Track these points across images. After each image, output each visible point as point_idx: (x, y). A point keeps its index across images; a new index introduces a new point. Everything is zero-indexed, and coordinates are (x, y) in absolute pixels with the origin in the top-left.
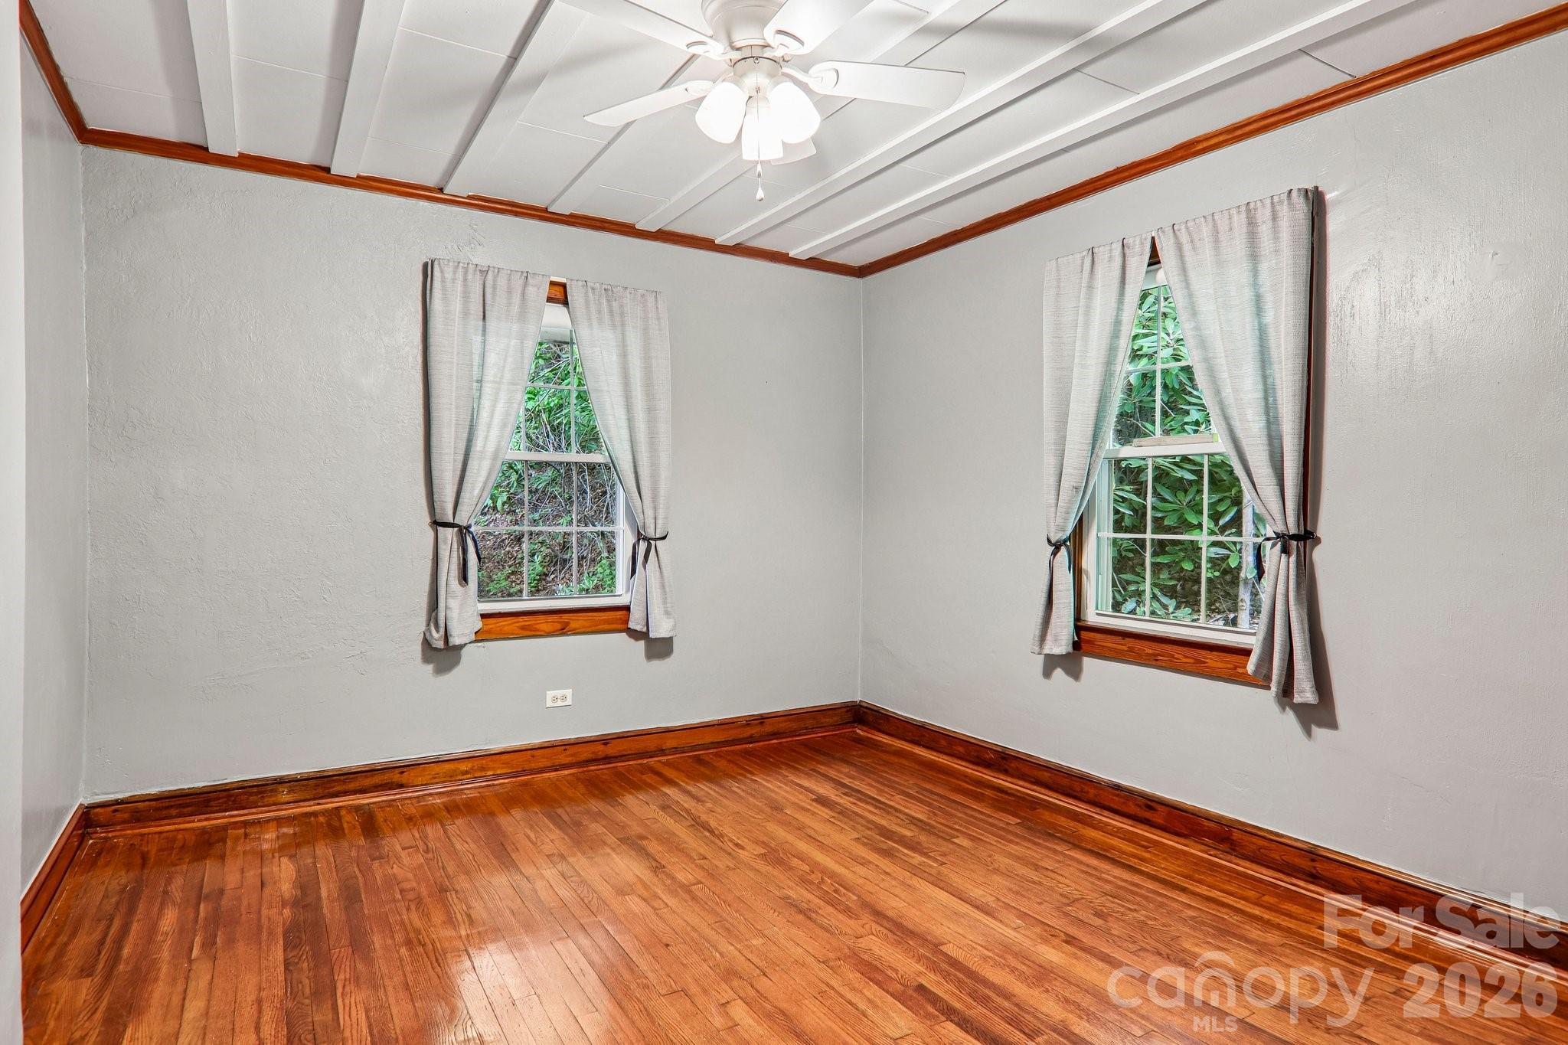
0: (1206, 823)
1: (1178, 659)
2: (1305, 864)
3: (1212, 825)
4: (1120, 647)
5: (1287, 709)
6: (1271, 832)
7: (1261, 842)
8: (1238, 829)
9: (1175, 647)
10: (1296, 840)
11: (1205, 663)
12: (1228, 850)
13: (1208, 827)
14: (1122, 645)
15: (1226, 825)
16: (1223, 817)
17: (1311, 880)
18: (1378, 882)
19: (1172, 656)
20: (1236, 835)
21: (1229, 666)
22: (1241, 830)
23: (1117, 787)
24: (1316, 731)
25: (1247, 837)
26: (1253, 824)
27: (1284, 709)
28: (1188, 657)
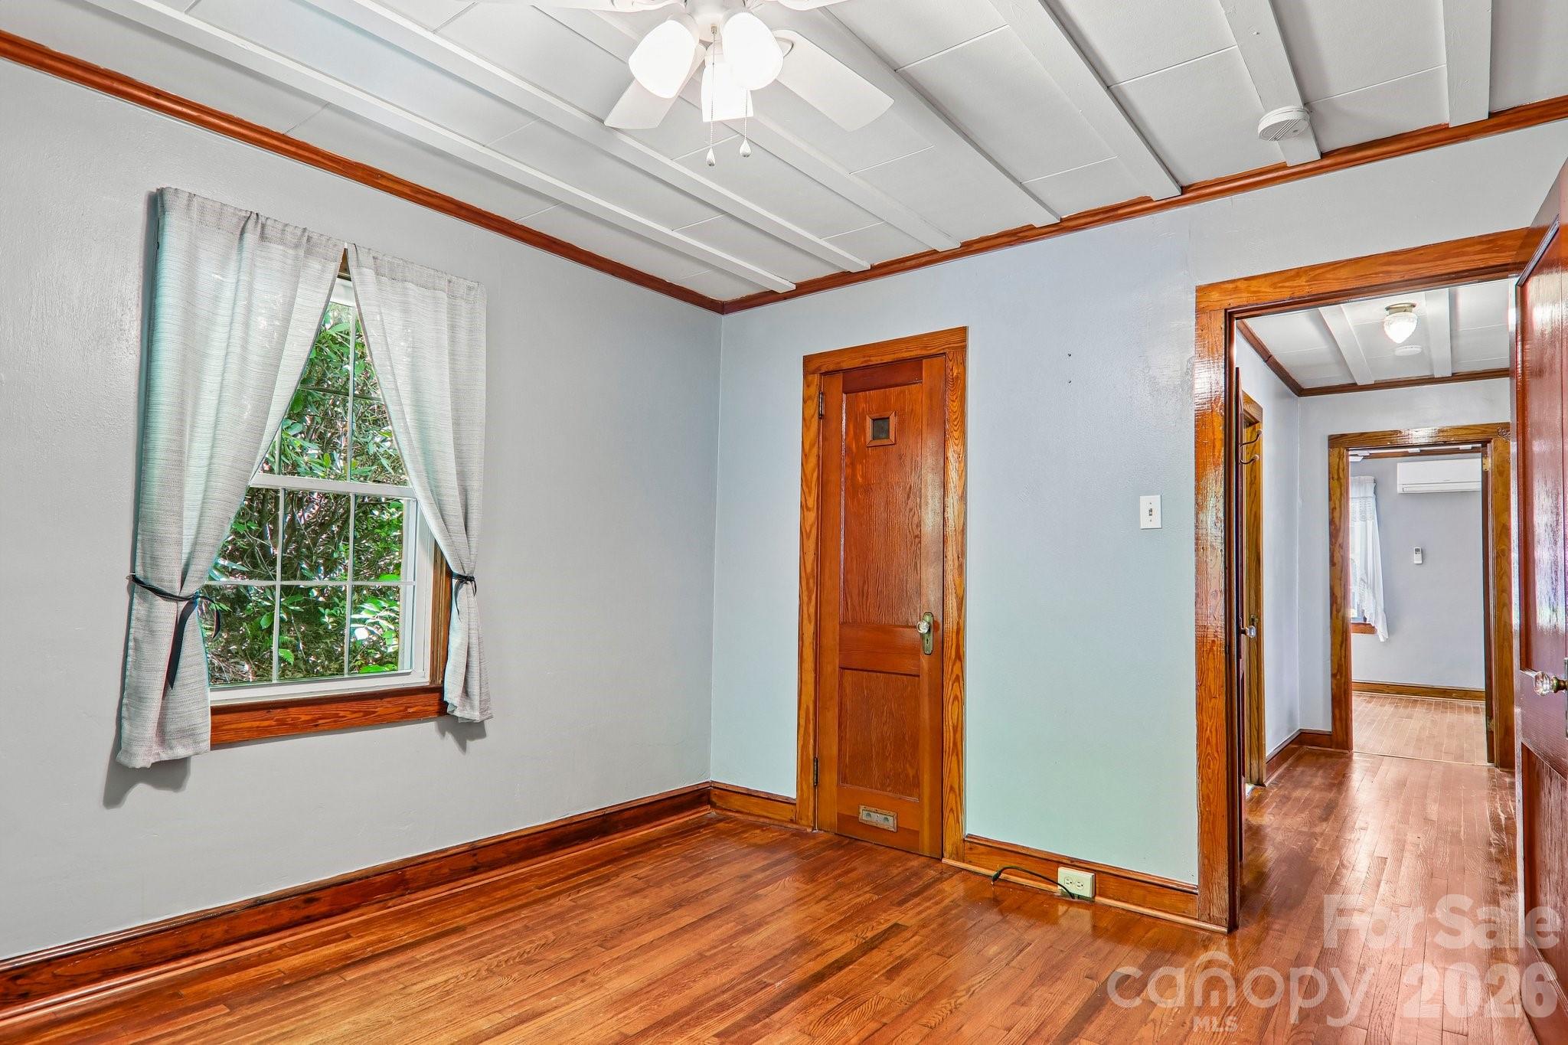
0: (379, 879)
1: (345, 717)
2: (470, 862)
3: (385, 877)
4: (266, 723)
5: (447, 733)
6: (437, 852)
7: (430, 866)
8: (411, 866)
9: (341, 705)
10: (457, 847)
11: (374, 712)
12: (401, 893)
13: (381, 881)
14: (267, 720)
15: (397, 870)
16: (391, 864)
17: (473, 873)
18: (518, 844)
19: (337, 716)
20: (409, 873)
21: (401, 708)
22: (415, 865)
23: (258, 904)
24: (470, 744)
25: (421, 868)
26: (419, 854)
27: (443, 734)
28: (356, 712)
